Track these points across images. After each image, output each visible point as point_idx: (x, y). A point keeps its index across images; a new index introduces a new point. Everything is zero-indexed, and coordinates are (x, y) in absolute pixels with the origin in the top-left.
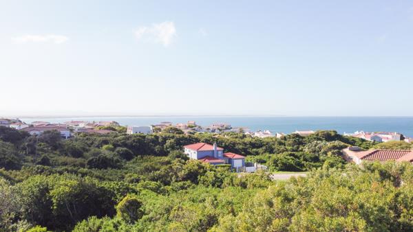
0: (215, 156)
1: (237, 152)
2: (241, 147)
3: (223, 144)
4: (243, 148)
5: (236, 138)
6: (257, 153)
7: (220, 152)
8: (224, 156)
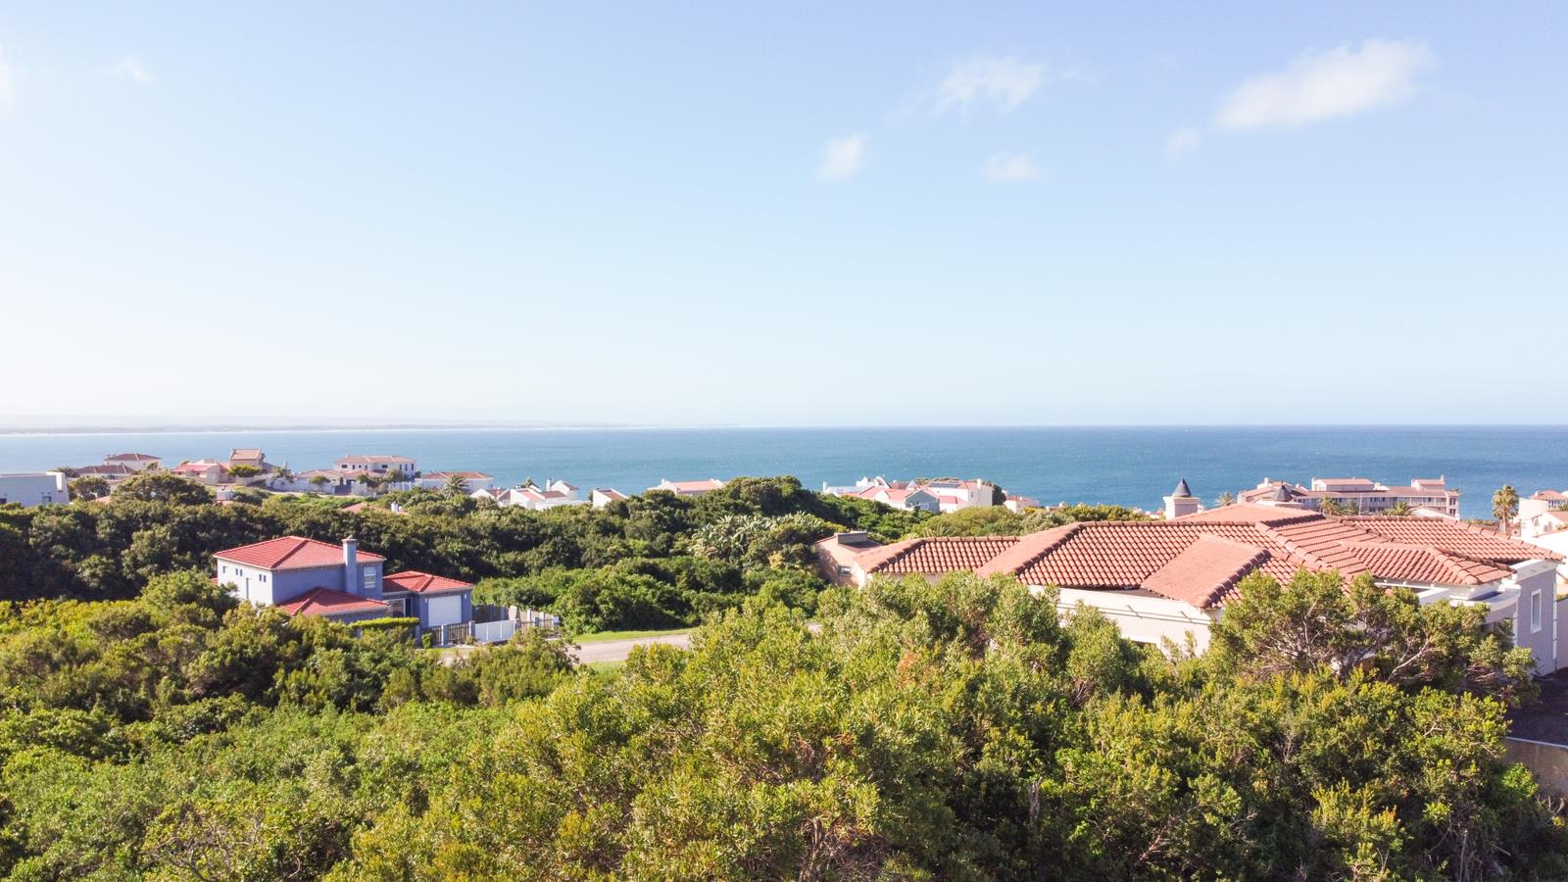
0: (351, 588)
1: (440, 567)
2: (456, 546)
3: (385, 537)
4: (464, 553)
5: (438, 512)
6: (520, 570)
7: (369, 573)
8: (389, 586)
